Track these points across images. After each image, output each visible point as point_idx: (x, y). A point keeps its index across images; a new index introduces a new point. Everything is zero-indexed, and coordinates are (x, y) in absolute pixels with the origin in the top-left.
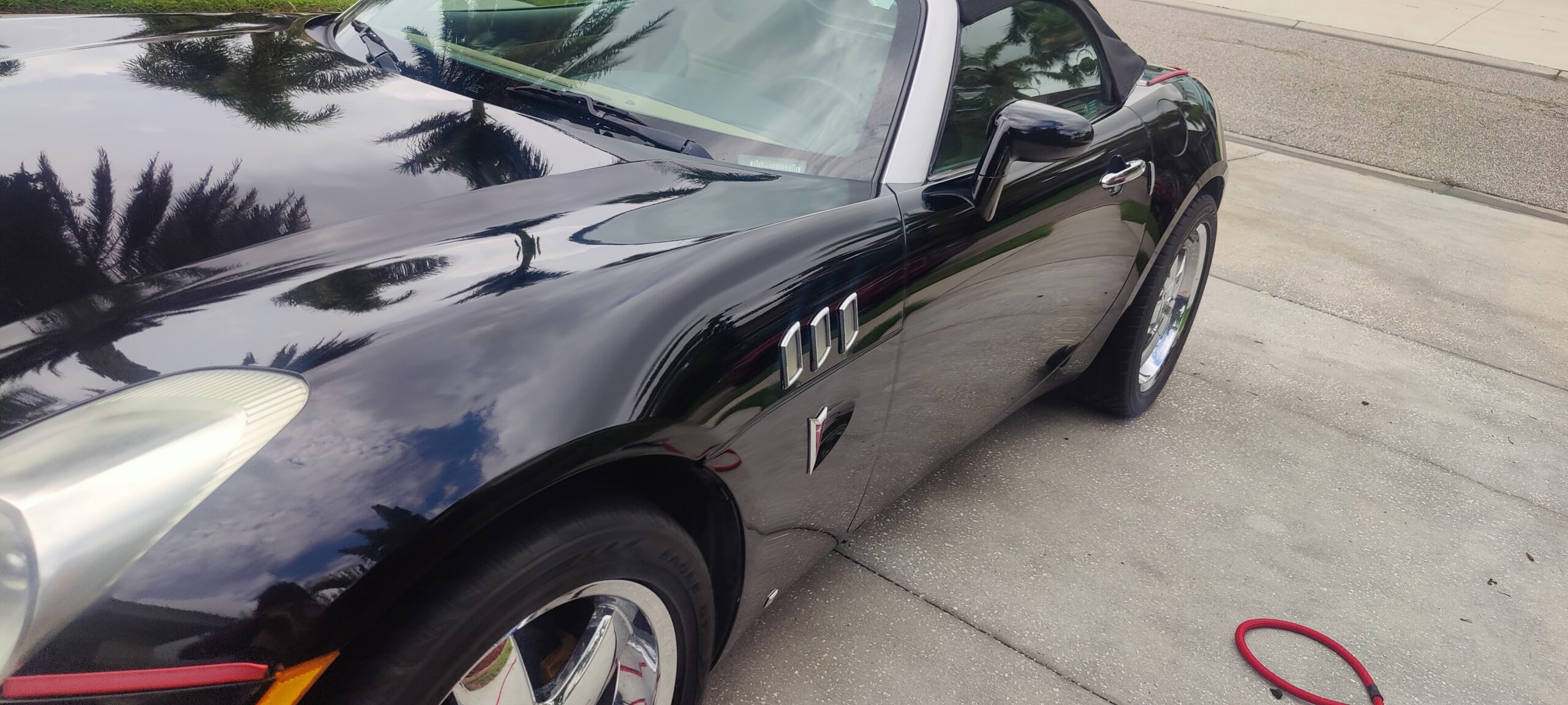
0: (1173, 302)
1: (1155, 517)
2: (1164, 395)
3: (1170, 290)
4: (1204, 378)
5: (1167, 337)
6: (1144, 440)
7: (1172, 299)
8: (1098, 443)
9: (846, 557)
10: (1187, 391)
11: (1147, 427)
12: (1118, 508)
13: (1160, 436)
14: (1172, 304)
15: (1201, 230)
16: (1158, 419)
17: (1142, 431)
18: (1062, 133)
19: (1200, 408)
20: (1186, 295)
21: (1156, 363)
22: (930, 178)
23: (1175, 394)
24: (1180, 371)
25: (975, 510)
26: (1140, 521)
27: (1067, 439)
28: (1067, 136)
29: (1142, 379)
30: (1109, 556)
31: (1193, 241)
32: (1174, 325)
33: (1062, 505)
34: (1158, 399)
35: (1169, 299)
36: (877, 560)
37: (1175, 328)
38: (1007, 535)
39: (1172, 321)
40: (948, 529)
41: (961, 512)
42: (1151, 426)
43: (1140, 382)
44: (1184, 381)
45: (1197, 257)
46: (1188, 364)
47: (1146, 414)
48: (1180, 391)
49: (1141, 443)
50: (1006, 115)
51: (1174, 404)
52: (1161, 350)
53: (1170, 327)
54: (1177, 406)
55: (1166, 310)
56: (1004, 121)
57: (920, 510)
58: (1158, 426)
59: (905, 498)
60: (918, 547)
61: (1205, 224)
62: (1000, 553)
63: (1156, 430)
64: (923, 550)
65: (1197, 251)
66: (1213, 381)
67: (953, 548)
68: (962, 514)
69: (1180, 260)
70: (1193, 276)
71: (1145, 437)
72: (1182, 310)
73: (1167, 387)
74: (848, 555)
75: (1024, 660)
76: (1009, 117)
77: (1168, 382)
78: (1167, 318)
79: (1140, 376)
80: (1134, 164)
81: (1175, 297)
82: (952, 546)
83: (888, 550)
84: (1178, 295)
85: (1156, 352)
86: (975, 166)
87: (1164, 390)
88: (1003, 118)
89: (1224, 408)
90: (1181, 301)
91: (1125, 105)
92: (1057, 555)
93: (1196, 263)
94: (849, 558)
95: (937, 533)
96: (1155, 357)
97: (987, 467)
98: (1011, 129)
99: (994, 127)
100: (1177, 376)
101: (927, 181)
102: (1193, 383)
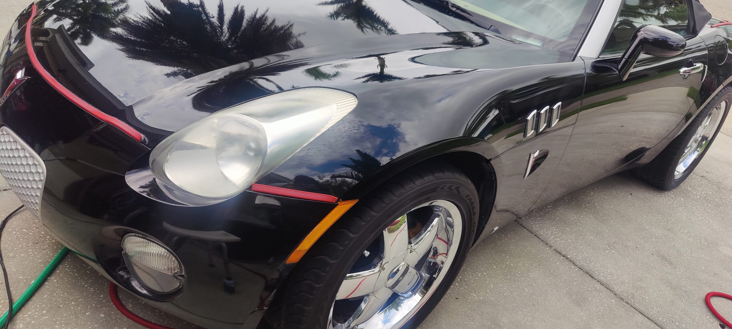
0: (701, 138)
1: (672, 237)
2: (685, 183)
3: (700, 132)
4: (707, 179)
5: (693, 155)
7: (700, 136)
8: (647, 199)
9: (520, 224)
10: (697, 184)
11: (673, 196)
12: (654, 230)
13: (680, 202)
14: (700, 139)
15: (723, 104)
16: (680, 194)
17: (671, 198)
18: (669, 43)
19: (703, 193)
20: (708, 136)
21: (685, 166)
22: (600, 57)
23: (691, 184)
24: (694, 174)
25: (582, 217)
26: (664, 238)
27: (631, 194)
28: (671, 45)
29: (676, 173)
30: (647, 250)
31: (717, 109)
32: (698, 149)
33: (626, 223)
34: (681, 185)
35: (699, 136)
36: (534, 229)
37: (698, 151)
38: (596, 231)
39: (698, 147)
40: (568, 222)
41: (575, 216)
42: (676, 196)
43: (675, 174)
44: (696, 179)
45: (718, 118)
46: (700, 171)
47: (674, 190)
48: (693, 183)
49: (670, 203)
50: (643, 31)
51: (689, 188)
52: (688, 160)
53: (696, 149)
54: (691, 189)
55: (696, 141)
56: (642, 34)
57: (556, 212)
58: (680, 196)
59: (549, 205)
60: (553, 227)
61: (726, 102)
62: (592, 238)
63: (678, 198)
64: (556, 229)
65: (719, 114)
66: (711, 181)
67: (570, 231)
68: (576, 217)
69: (709, 118)
70: (713, 127)
71: (672, 201)
72: (704, 143)
73: (687, 180)
74: (521, 224)
75: (599, 285)
76: (645, 32)
77: (688, 178)
78: (695, 145)
79: (676, 172)
80: (698, 65)
81: (702, 135)
82: (570, 230)
83: (540, 226)
84: (703, 135)
85: (685, 161)
86: (622, 54)
87: (685, 181)
88: (642, 32)
89: (715, 195)
90: (704, 138)
91: (698, 35)
92: (621, 244)
93: (716, 121)
94: (521, 225)
95: (563, 223)
96: (684, 164)
97: (590, 199)
98: (645, 38)
99: (635, 36)
100: (693, 176)
101: (598, 57)
102: (701, 181)
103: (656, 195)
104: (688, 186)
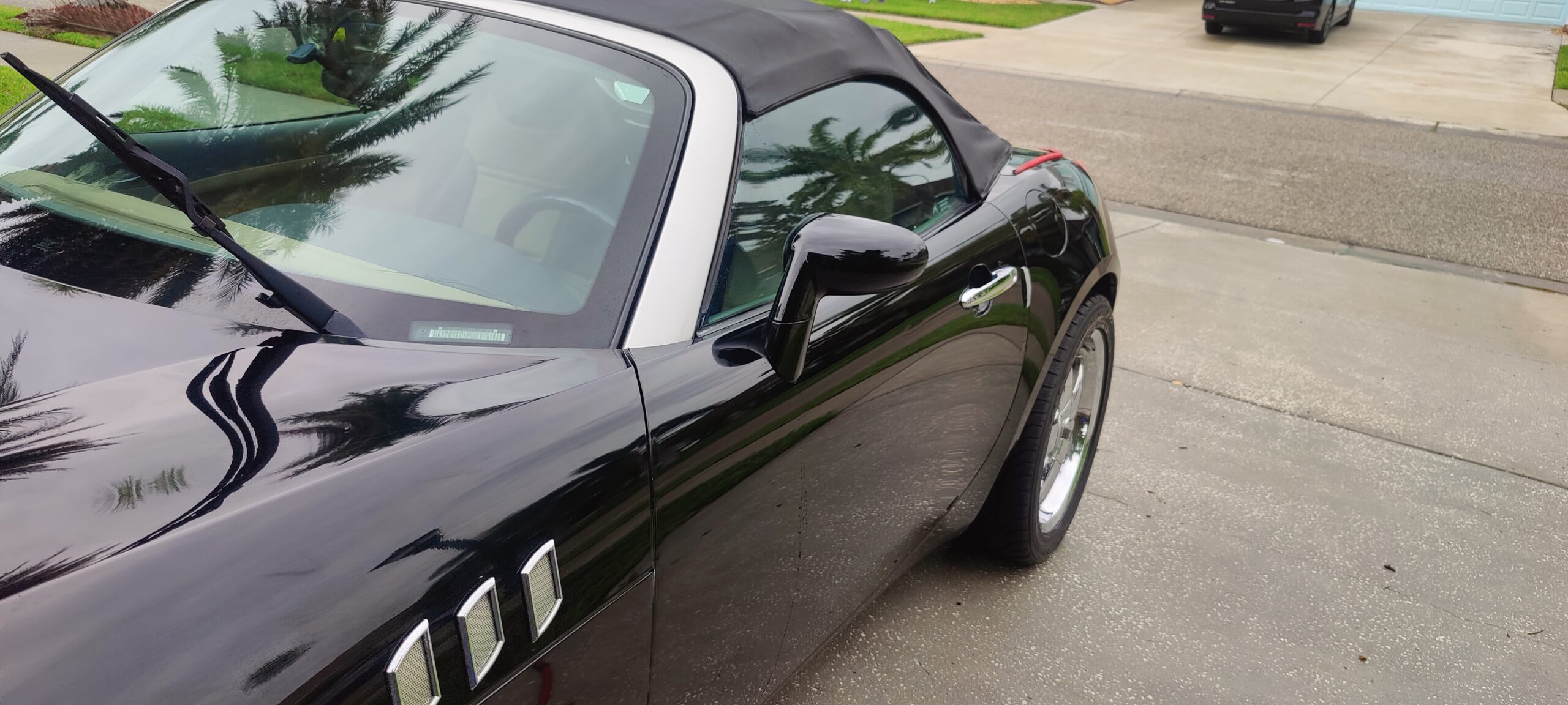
0: (1073, 423)
2: (1074, 529)
3: (1066, 410)
4: (1119, 499)
5: (1070, 463)
6: (1053, 594)
7: (1070, 421)
8: (997, 606)
10: (1101, 519)
11: (1055, 575)
13: (1073, 587)
14: (1071, 426)
15: (1096, 336)
16: (1069, 563)
17: (1050, 582)
18: (887, 258)
19: (1117, 542)
20: (1087, 412)
21: (1060, 495)
22: (701, 334)
23: (1087, 525)
24: (1091, 493)
27: (959, 604)
28: (893, 263)
29: (1044, 518)
31: (1087, 349)
32: (1077, 449)
34: (1068, 534)
37: (1079, 452)
39: (1073, 445)
42: (1059, 572)
43: (1042, 522)
44: (1096, 507)
47: (1054, 557)
48: (1093, 520)
49: (1050, 600)
50: (806, 238)
51: (1086, 540)
52: (1061, 481)
53: (1071, 452)
54: (1090, 541)
55: (1064, 435)
56: (802, 245)
58: (1068, 571)
61: (1100, 329)
65: (1095, 357)
66: (1129, 503)
69: (1077, 372)
70: (1092, 389)
71: (1054, 590)
72: (1085, 429)
76: (808, 242)
77: (1078, 509)
78: (1066, 443)
79: (1041, 515)
80: (1001, 273)
81: (1075, 416)
84: (1077, 414)
85: (1058, 482)
86: (768, 307)
87: (1074, 521)
90: (1081, 421)
96: (1057, 491)
97: (858, 659)
98: (814, 255)
100: (1088, 501)
102: (1107, 509)
103: (1016, 585)
104: (1082, 534)
